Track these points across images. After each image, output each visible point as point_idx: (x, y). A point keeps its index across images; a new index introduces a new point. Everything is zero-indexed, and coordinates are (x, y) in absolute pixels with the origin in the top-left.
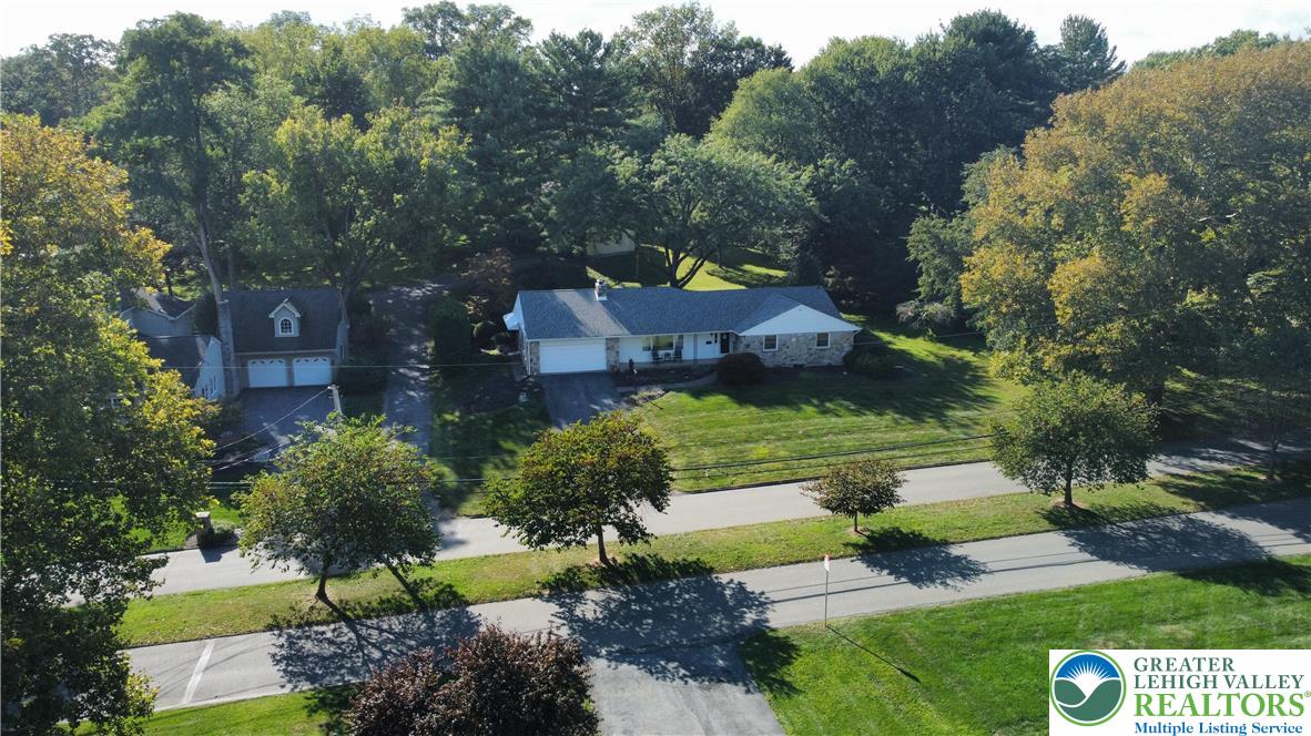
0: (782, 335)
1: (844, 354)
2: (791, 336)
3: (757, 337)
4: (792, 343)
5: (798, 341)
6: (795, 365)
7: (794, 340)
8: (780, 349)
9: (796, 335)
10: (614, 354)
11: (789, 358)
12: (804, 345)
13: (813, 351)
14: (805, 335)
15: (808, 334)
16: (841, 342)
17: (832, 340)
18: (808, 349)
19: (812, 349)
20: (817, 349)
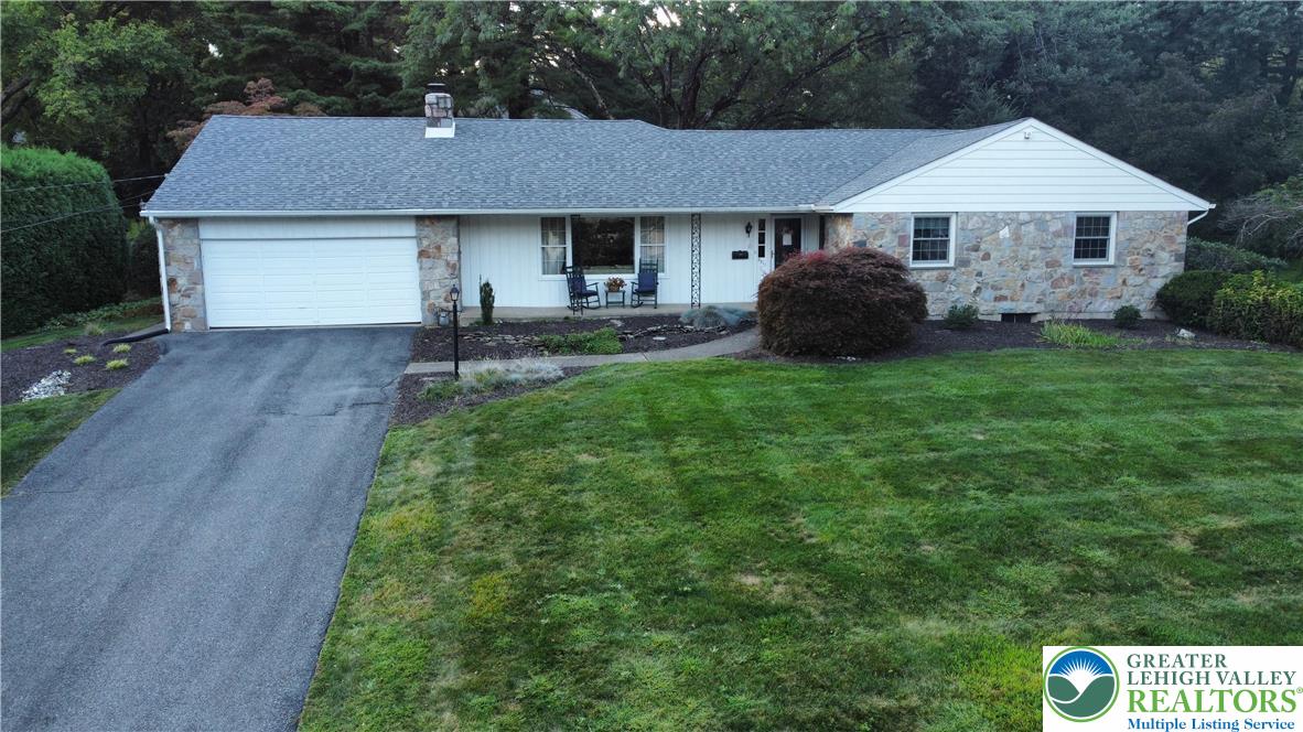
0: (969, 215)
1: (1158, 284)
2: (995, 220)
3: (889, 217)
4: (998, 243)
5: (1017, 238)
6: (1007, 317)
7: (1005, 233)
8: (963, 262)
9: (1011, 219)
10: (441, 271)
11: (988, 294)
12: (1033, 252)
13: (1061, 271)
14: (1039, 220)
15: (1048, 217)
16: (1148, 245)
17: (1122, 238)
18: (1047, 265)
19: (1060, 265)
20: (1075, 267)
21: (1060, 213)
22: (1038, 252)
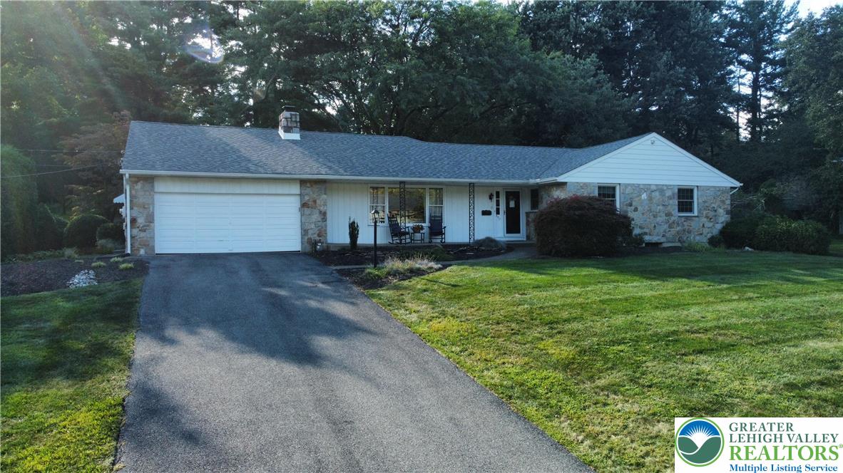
0: (627, 185)
1: (720, 226)
2: (639, 189)
3: (586, 185)
4: (642, 201)
5: (650, 199)
7: (644, 196)
8: (624, 212)
9: (647, 188)
10: (316, 217)
12: (659, 207)
13: (673, 218)
14: (661, 189)
15: (665, 188)
16: (713, 205)
17: (700, 201)
18: (667, 215)
19: (672, 215)
20: (679, 216)
21: (670, 185)
22: (661, 207)
